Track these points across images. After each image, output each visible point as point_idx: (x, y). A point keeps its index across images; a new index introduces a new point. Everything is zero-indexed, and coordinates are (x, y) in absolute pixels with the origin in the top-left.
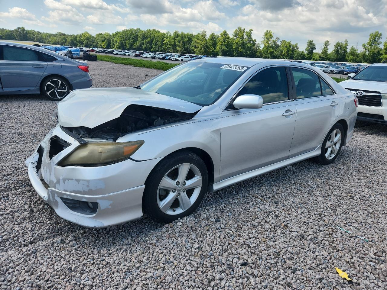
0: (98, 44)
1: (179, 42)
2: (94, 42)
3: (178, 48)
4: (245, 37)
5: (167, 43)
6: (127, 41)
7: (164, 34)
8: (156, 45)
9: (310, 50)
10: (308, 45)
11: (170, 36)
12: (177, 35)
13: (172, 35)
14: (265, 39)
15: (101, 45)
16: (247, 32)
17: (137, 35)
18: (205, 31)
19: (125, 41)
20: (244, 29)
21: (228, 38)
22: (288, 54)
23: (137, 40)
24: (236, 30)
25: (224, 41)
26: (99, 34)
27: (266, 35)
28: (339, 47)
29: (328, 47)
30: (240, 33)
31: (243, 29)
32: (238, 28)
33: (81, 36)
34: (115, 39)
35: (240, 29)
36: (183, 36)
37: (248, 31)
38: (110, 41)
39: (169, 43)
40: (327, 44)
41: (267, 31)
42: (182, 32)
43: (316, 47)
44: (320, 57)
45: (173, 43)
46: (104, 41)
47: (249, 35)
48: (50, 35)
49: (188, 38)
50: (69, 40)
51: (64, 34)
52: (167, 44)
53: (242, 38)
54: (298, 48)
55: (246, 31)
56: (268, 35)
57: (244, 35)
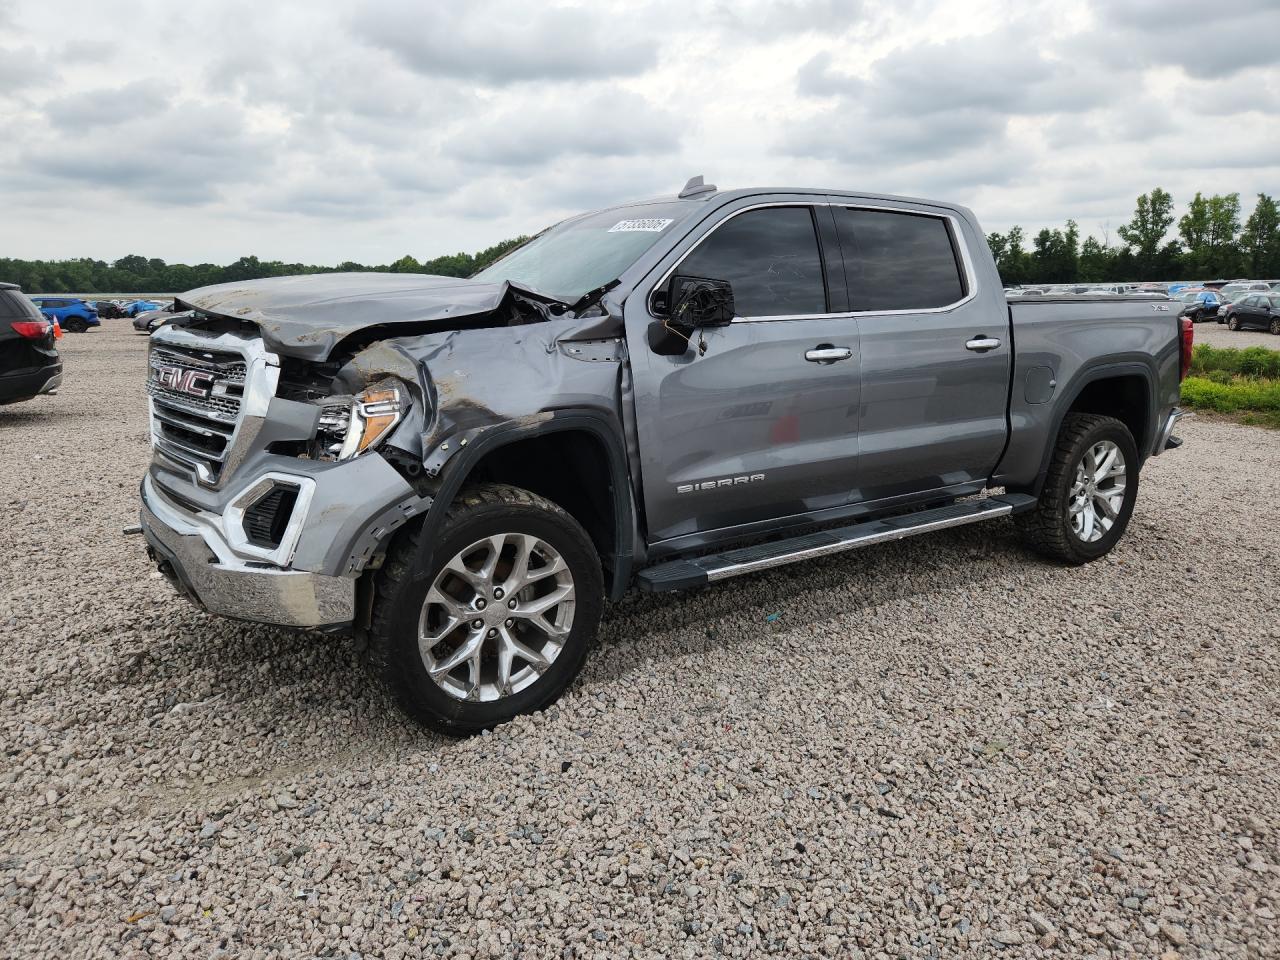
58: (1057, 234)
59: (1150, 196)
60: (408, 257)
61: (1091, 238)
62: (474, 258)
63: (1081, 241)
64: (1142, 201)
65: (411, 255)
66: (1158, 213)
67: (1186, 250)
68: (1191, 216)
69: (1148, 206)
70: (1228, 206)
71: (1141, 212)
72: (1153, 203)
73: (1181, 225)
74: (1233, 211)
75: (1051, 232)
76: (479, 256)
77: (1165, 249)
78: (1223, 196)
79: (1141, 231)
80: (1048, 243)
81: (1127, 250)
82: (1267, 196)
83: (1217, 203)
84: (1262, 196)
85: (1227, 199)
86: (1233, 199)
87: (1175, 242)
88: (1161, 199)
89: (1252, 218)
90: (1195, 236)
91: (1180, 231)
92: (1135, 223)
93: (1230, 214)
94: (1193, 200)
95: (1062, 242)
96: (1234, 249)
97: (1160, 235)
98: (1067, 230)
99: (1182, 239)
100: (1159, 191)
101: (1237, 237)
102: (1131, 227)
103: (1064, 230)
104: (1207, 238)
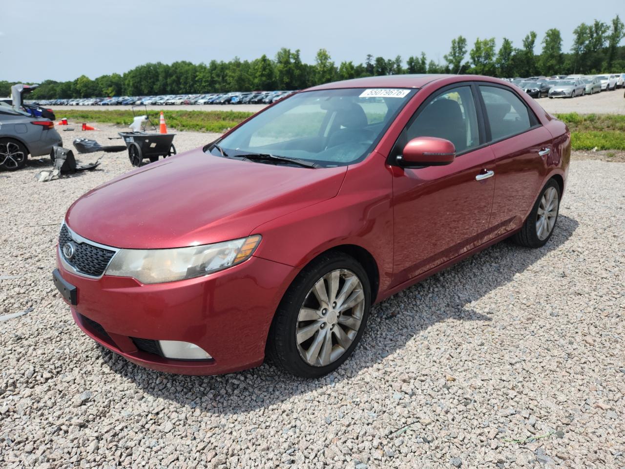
58: (417, 59)
59: (457, 40)
60: (84, 76)
61: (432, 61)
62: (122, 76)
63: (428, 62)
64: (454, 42)
65: (85, 75)
66: (460, 48)
67: (473, 66)
68: (475, 49)
69: (456, 45)
70: (490, 44)
71: (454, 48)
72: (459, 43)
73: (471, 54)
74: (493, 46)
75: (414, 58)
76: (125, 75)
77: (463, 66)
78: (488, 39)
79: (454, 57)
80: (413, 64)
81: (448, 67)
82: (507, 38)
83: (486, 43)
84: (505, 39)
85: (490, 41)
86: (493, 41)
87: (468, 62)
88: (462, 42)
89: (501, 50)
90: (476, 59)
91: (470, 57)
92: (451, 53)
93: (492, 47)
94: (476, 41)
95: (419, 63)
96: (493, 65)
97: (461, 59)
98: (421, 57)
99: (471, 61)
100: (461, 37)
101: (494, 59)
102: (449, 55)
103: (420, 57)
104: (482, 60)
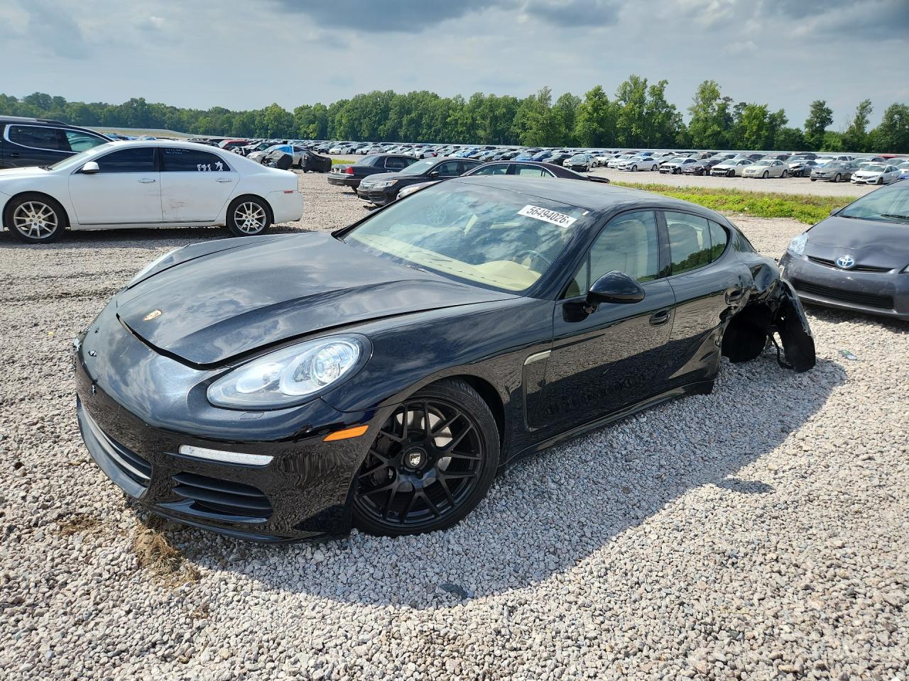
0: (299, 129)
1: (483, 118)
2: (291, 126)
3: (481, 133)
4: (649, 99)
5: (456, 121)
6: (365, 121)
7: (449, 101)
8: (430, 127)
9: (818, 125)
10: (812, 112)
11: (463, 105)
12: (478, 102)
13: (467, 101)
14: (698, 103)
15: (305, 132)
16: (653, 88)
17: (387, 106)
18: (549, 89)
19: (359, 120)
20: (646, 81)
21: (606, 103)
22: (759, 137)
23: (386, 118)
24: (626, 84)
25: (596, 109)
26: (302, 109)
27: (703, 92)
28: (896, 116)
29: (868, 117)
30: (634, 89)
31: (642, 80)
32: (632, 78)
33: (262, 114)
34: (337, 117)
35: (635, 81)
36: (493, 104)
37: (656, 84)
38: (327, 121)
39: (460, 122)
40: (865, 108)
41: (706, 82)
42: (492, 95)
43: (834, 116)
44: (844, 142)
45: (469, 121)
46: (314, 123)
47: (658, 93)
48: (196, 115)
49: (505, 106)
50: (236, 122)
51: (227, 111)
52: (456, 123)
53: (641, 101)
54: (785, 122)
55: (649, 84)
56: (709, 93)
57: (646, 94)
